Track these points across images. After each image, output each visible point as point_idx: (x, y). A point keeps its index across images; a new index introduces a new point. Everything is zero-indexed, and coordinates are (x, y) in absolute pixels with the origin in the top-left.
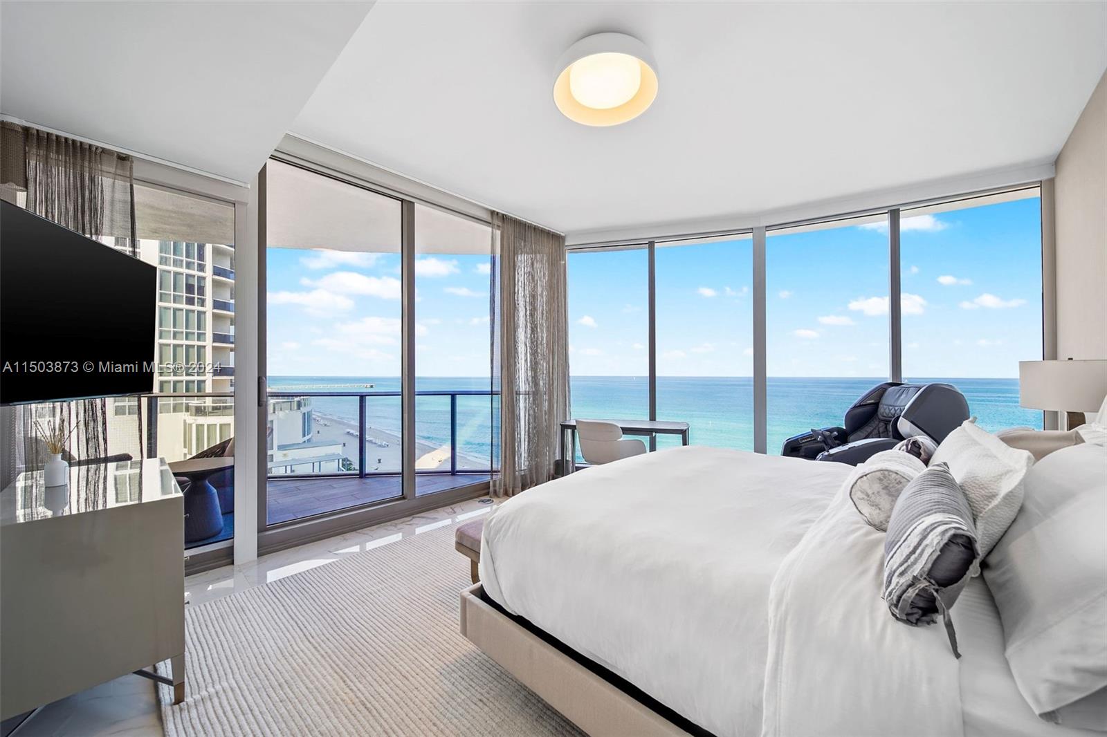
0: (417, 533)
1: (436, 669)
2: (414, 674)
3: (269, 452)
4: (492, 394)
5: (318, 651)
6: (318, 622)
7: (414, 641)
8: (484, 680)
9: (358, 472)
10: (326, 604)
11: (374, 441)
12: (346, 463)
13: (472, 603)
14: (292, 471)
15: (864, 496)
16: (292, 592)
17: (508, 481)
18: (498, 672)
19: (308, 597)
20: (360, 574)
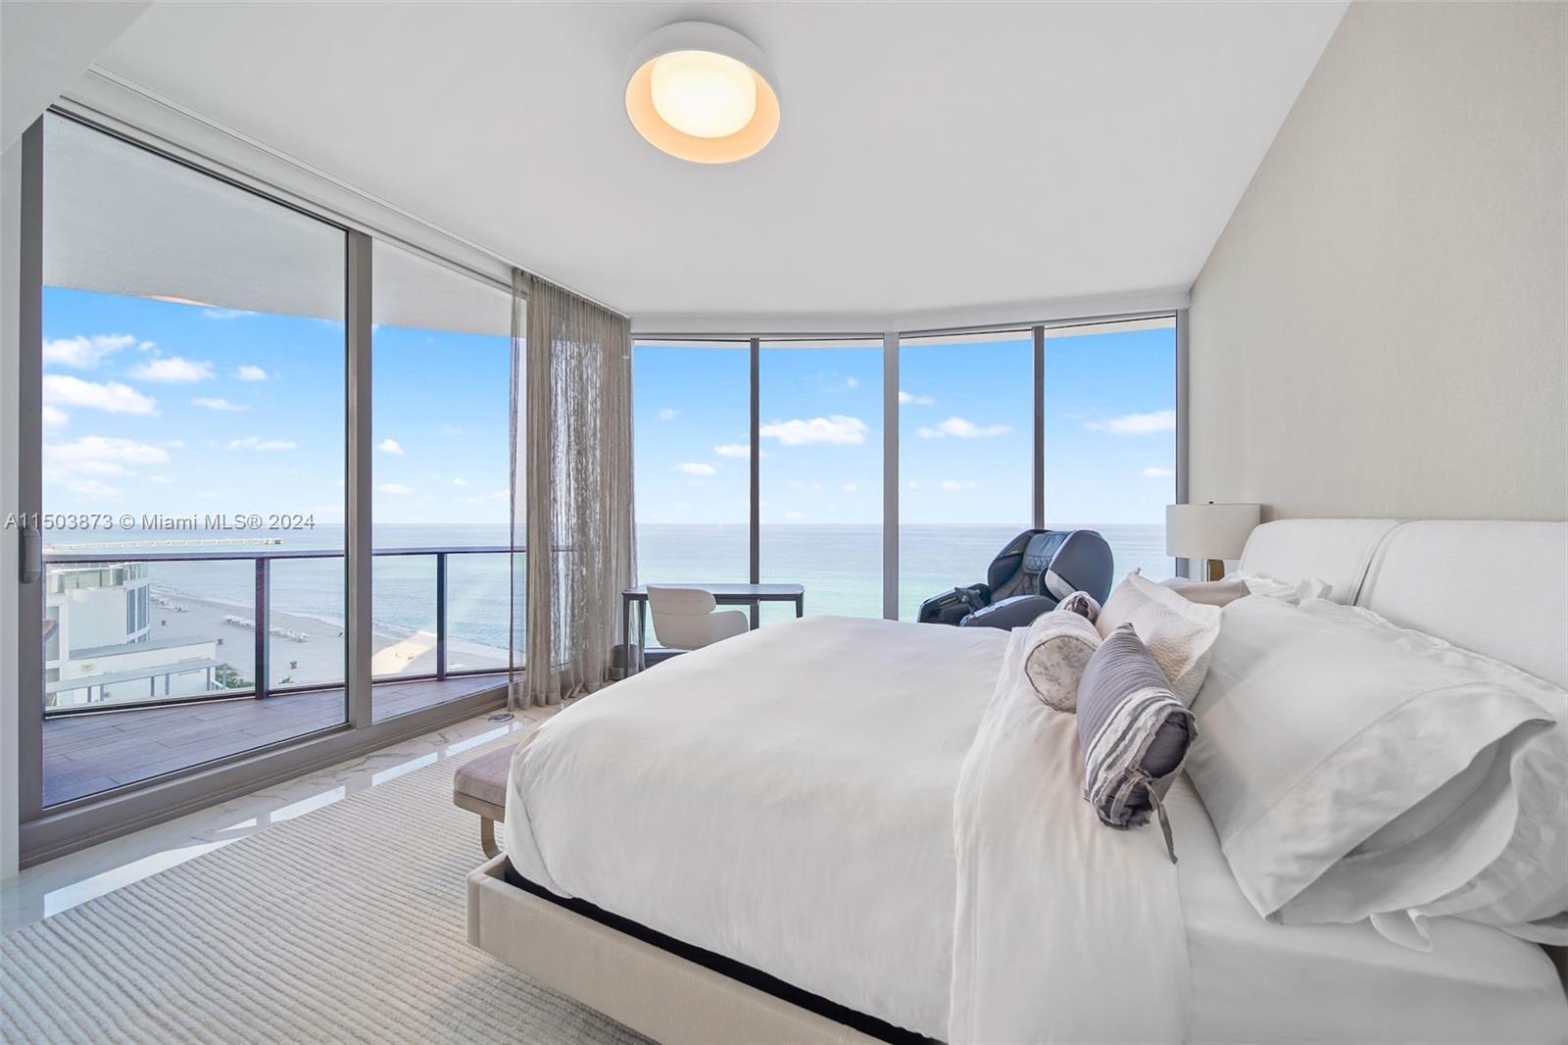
0: (374, 784)
1: (423, 1011)
2: (379, 1029)
3: (49, 665)
4: (512, 551)
5: (171, 1030)
6: (169, 975)
7: (378, 971)
8: (512, 1010)
9: (252, 689)
10: (188, 937)
11: (282, 633)
12: (225, 674)
13: (488, 891)
14: (104, 695)
15: (1043, 670)
16: (106, 926)
17: (538, 684)
18: (536, 992)
19: (146, 930)
20: (262, 869)
